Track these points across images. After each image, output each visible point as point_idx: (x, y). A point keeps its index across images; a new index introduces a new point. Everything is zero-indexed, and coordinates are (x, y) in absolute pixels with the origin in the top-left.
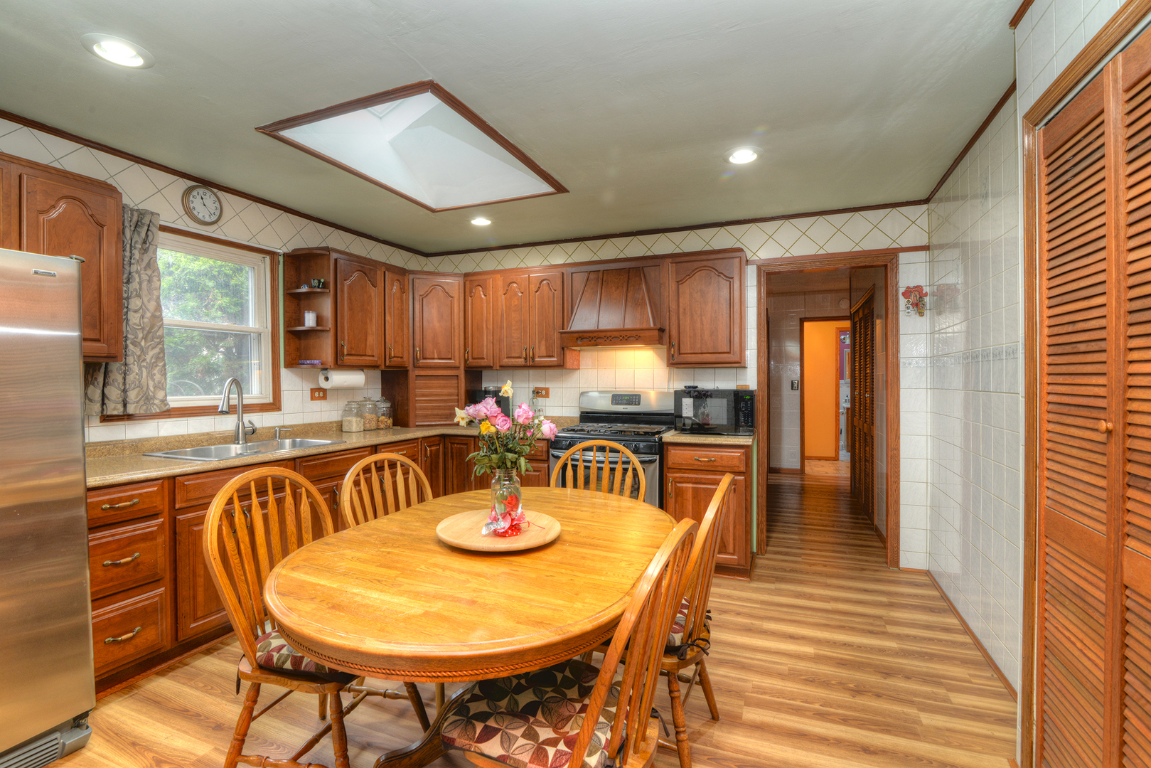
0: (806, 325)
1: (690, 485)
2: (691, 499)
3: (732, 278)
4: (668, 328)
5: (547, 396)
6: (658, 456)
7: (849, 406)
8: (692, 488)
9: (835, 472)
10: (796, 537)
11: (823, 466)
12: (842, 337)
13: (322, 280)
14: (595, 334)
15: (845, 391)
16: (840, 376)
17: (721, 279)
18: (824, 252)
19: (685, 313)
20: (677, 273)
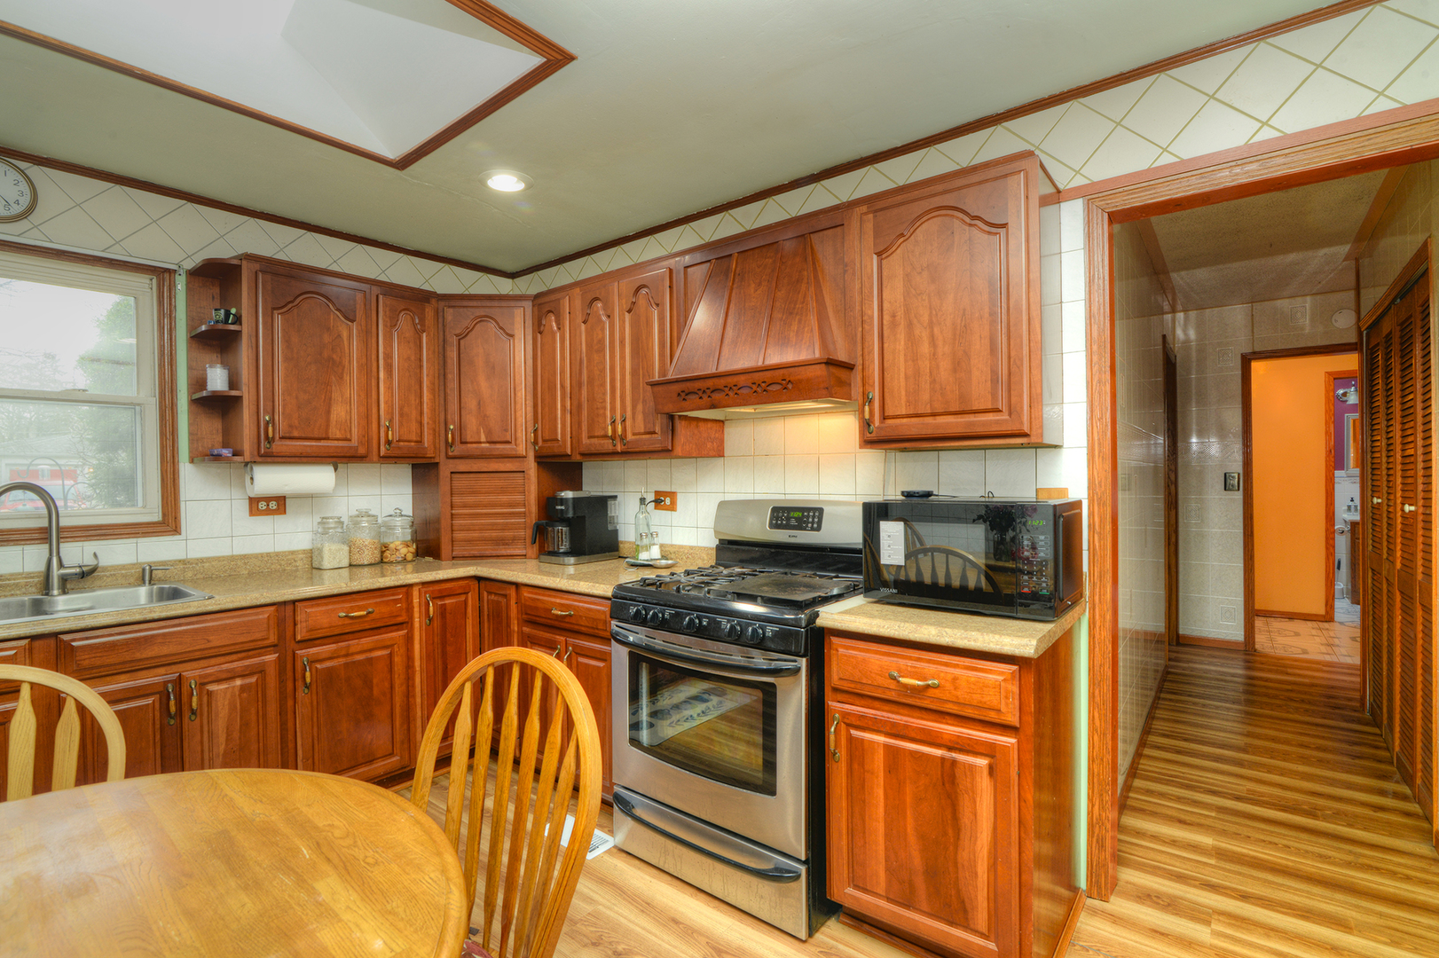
0: (1258, 367)
1: (881, 739)
2: (881, 774)
3: (1004, 226)
4: (859, 361)
5: (672, 507)
6: (804, 660)
7: (1357, 517)
8: (887, 747)
9: (1323, 649)
10: (1207, 840)
11: (1297, 634)
12: (1341, 392)
13: (233, 311)
14: (710, 383)
15: (1348, 489)
16: (1336, 460)
17: (975, 231)
18: (1272, 134)
19: (894, 325)
20: (877, 234)
